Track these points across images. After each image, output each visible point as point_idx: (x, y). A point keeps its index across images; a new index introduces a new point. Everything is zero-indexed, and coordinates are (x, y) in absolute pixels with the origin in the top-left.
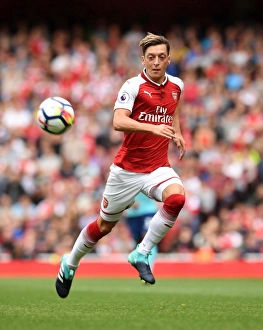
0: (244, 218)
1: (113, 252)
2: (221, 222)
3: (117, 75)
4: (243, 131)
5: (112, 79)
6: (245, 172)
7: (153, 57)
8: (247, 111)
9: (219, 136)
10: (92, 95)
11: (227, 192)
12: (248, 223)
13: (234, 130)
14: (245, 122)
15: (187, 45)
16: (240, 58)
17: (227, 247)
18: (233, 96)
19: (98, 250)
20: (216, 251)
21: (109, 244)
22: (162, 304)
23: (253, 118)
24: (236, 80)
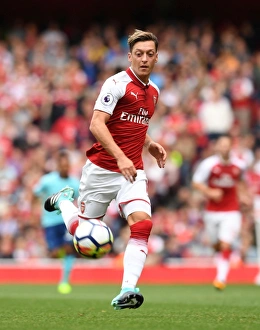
0: (165, 223)
1: (31, 257)
3: (35, 75)
4: (164, 132)
5: (29, 79)
7: (141, 53)
8: (168, 112)
10: (8, 95)
12: (169, 227)
14: (166, 123)
15: (107, 44)
19: (14, 255)
21: (27, 249)
22: (81, 310)
23: (174, 119)
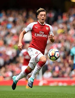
2: (6, 69)
4: (12, 41)
6: (13, 53)
8: (13, 35)
9: (5, 43)
11: (7, 59)
13: (10, 41)
16: (11, 19)
17: (8, 76)
18: (9, 30)
20: (4, 77)
24: (10, 26)
